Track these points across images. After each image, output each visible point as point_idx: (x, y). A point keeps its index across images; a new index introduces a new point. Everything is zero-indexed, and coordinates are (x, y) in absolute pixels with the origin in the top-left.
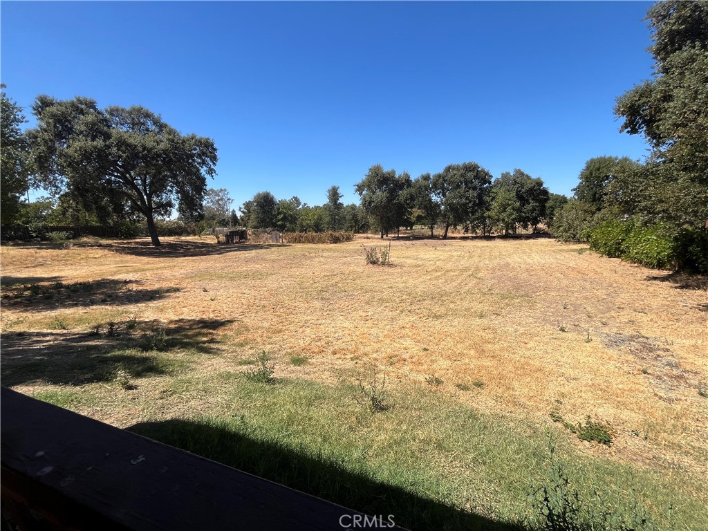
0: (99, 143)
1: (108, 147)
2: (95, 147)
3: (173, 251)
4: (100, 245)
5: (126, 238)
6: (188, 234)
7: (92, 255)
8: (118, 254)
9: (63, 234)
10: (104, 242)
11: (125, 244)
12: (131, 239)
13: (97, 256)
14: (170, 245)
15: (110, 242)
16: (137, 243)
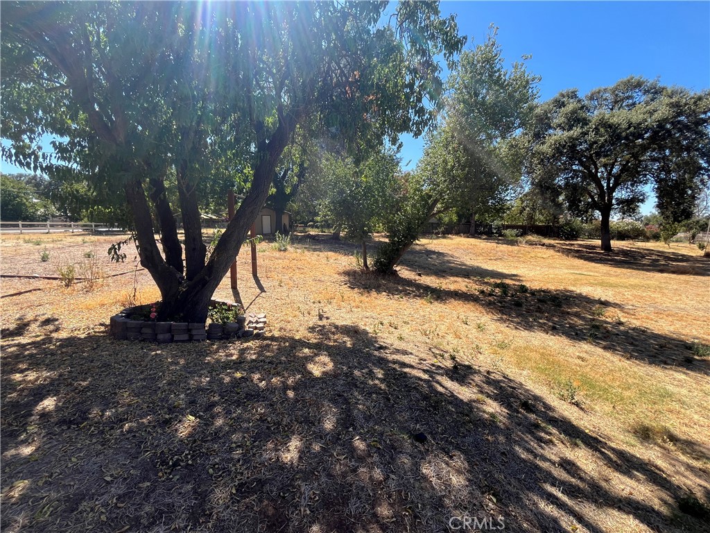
0: (576, 131)
1: (586, 134)
2: (570, 138)
3: (631, 260)
4: (543, 245)
5: (567, 239)
6: (647, 239)
7: (539, 255)
8: (564, 257)
9: (515, 232)
10: (547, 241)
11: (567, 245)
12: (573, 240)
13: (544, 256)
14: (624, 253)
15: (552, 242)
16: (580, 246)
